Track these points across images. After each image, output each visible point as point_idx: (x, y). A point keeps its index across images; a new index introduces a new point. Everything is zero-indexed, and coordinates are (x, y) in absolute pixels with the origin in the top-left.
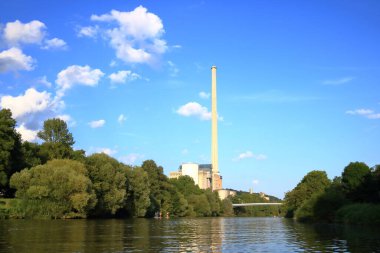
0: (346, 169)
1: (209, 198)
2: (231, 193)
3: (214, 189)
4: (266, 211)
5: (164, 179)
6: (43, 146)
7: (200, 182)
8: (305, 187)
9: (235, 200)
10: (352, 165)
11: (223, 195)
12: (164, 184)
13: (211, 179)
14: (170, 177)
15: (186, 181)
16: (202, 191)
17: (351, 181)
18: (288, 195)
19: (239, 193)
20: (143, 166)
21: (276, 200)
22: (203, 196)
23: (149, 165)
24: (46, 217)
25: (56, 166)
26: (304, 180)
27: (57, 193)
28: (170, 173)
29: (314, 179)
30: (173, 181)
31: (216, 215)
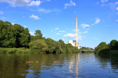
0: (111, 42)
1: (75, 49)
2: (81, 47)
3: (77, 46)
4: (90, 52)
5: (64, 44)
6: (35, 36)
7: (73, 45)
8: (100, 46)
9: (82, 49)
10: (113, 41)
11: (79, 48)
12: (64, 45)
13: (76, 44)
14: (66, 44)
15: (70, 45)
16: (74, 47)
17: (112, 45)
18: (95, 48)
19: (83, 47)
20: (59, 41)
21: (93, 49)
22: (74, 48)
23: (61, 41)
24: (36, 53)
25: (39, 41)
26: (100, 44)
27: (39, 47)
28: (66, 43)
29: (102, 44)
30: (67, 45)
31: (77, 53)
